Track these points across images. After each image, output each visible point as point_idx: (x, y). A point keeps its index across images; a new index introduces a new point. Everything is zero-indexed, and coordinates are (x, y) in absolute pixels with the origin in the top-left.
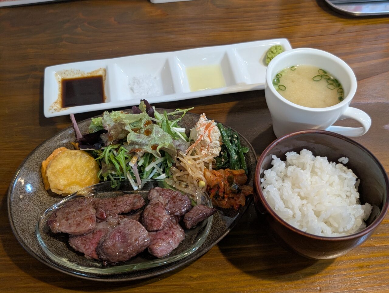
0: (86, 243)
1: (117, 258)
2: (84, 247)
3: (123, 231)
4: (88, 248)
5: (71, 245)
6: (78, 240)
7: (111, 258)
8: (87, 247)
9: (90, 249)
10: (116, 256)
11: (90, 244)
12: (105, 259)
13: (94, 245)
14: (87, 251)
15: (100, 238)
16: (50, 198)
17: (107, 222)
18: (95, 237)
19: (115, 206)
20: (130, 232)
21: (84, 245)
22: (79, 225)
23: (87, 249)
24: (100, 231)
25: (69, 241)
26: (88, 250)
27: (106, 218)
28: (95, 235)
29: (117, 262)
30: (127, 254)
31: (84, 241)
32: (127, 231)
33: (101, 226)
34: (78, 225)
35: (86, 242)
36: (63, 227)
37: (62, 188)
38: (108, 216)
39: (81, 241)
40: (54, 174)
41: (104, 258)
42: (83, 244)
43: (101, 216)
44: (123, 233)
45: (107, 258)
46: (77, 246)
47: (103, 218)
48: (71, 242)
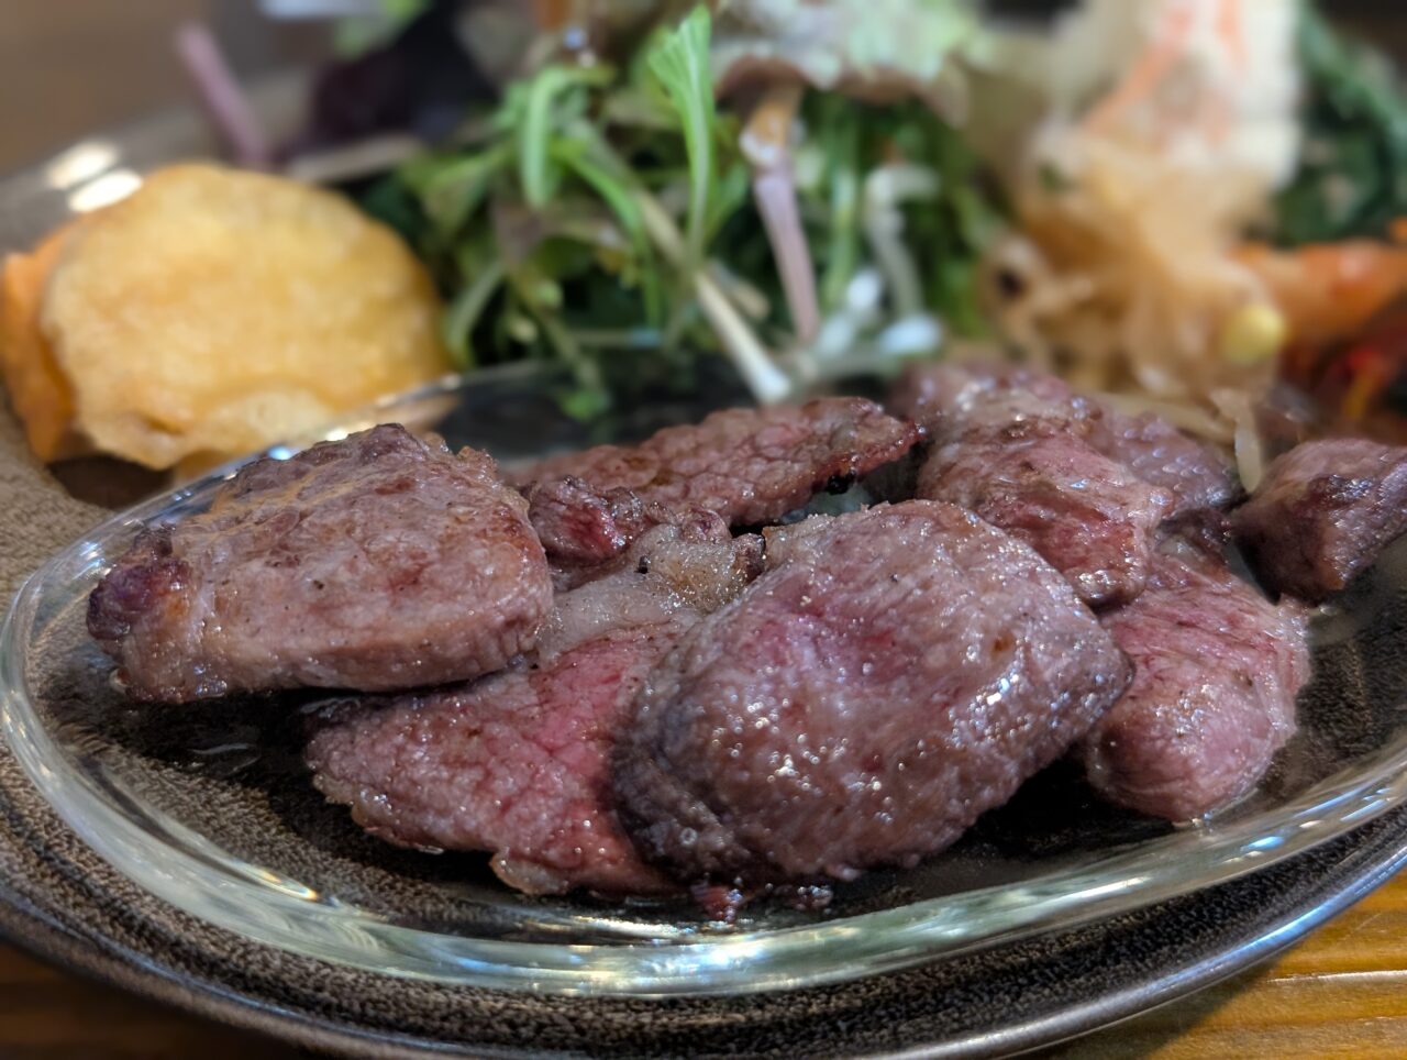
0: (484, 754)
1: (855, 828)
2: (481, 787)
3: (844, 597)
4: (522, 793)
5: (337, 792)
6: (400, 739)
7: (791, 829)
8: (507, 784)
9: (544, 792)
10: (839, 810)
11: (528, 750)
12: (718, 855)
13: (575, 754)
14: (510, 818)
15: (614, 695)
16: (82, 514)
17: (643, 570)
18: (564, 695)
19: (662, 479)
20: (918, 592)
21: (475, 774)
22: (415, 582)
23: (507, 806)
24: (598, 643)
25: (312, 765)
26: (521, 809)
27: (627, 547)
28: (556, 685)
29: (847, 873)
30: (952, 774)
31: (458, 738)
32: (879, 589)
33: (596, 606)
34: (408, 581)
35: (491, 740)
36: (261, 622)
37: (184, 414)
38: (639, 535)
39: (436, 741)
40: (109, 310)
41: (720, 840)
42: (458, 763)
43: (575, 533)
44: (846, 612)
45: (745, 840)
46: (400, 788)
47: (596, 550)
48: (335, 768)
